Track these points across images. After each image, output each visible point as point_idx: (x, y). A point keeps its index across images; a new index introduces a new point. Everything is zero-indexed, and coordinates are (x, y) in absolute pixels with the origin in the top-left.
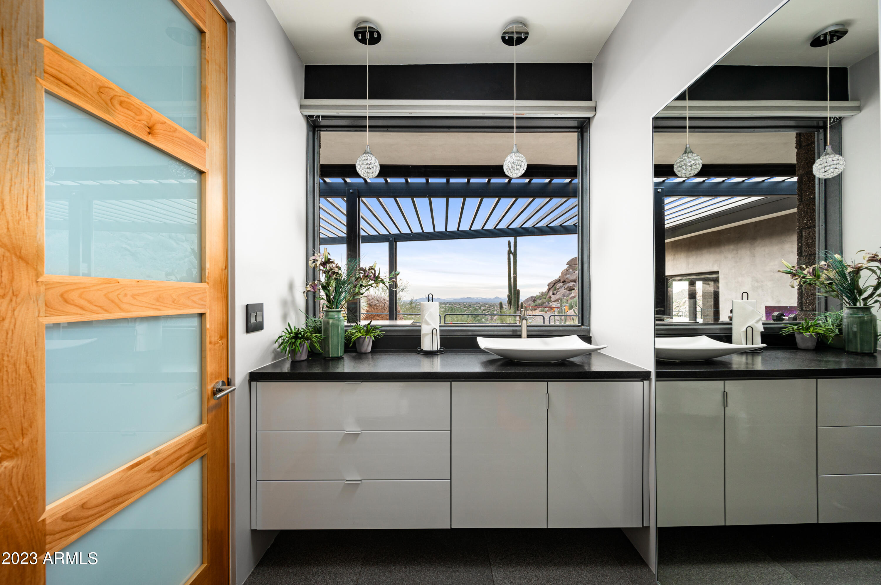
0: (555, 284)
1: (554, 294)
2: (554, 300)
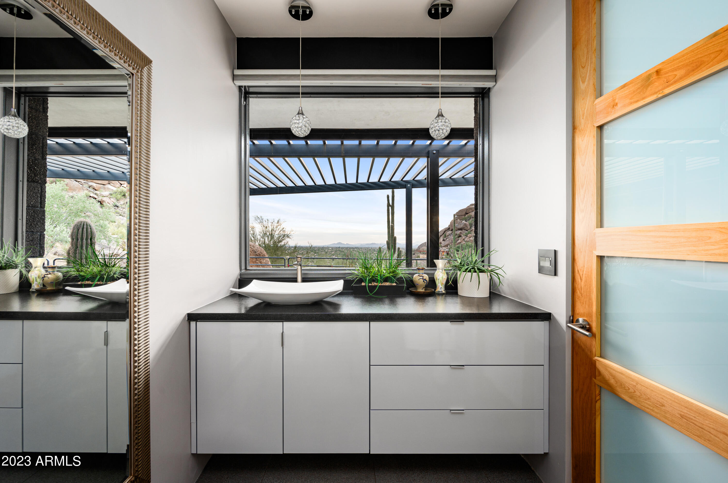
0: (445, 232)
1: (444, 240)
2: (444, 245)
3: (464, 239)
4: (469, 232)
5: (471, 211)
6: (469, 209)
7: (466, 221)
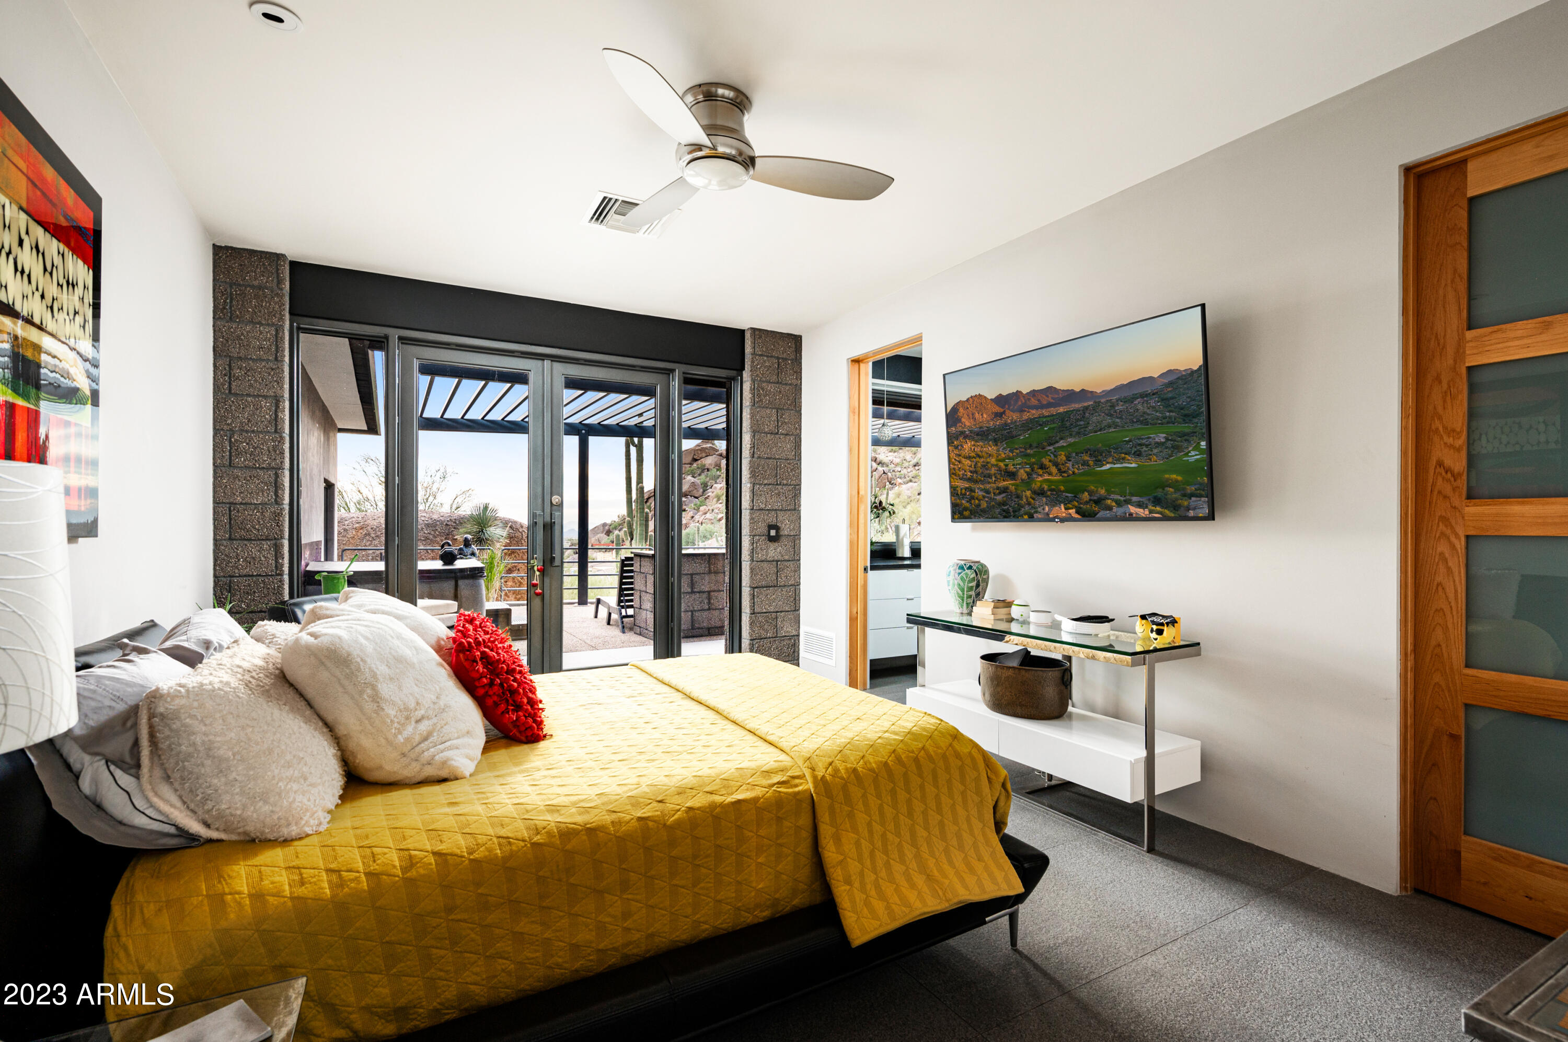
3: (693, 517)
4: (701, 502)
5: (704, 455)
6: (700, 450)
7: (693, 477)
